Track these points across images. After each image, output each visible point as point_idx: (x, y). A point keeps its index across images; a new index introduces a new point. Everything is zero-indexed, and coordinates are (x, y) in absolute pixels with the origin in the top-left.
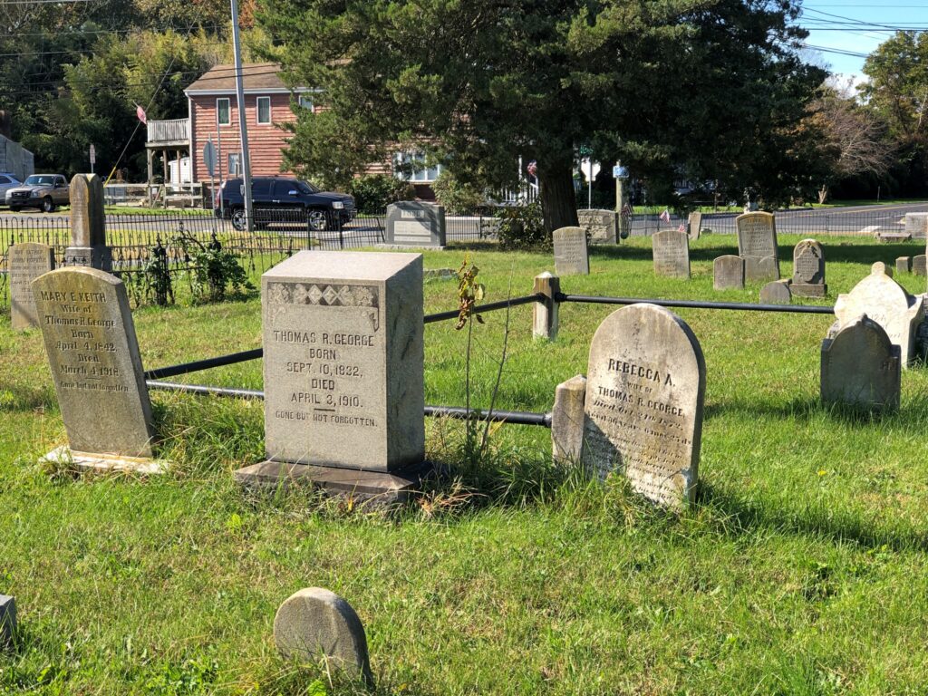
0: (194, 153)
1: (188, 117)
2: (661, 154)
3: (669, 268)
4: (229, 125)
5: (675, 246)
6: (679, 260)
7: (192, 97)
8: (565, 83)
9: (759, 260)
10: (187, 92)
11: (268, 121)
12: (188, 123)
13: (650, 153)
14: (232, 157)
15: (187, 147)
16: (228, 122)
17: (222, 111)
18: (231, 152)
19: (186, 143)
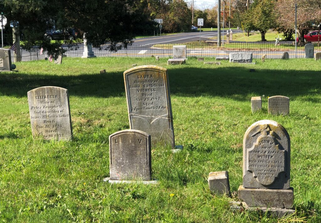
2: (35, 8)
3: (47, 129)
5: (54, 104)
6: (59, 119)
9: (151, 120)
13: (26, 7)
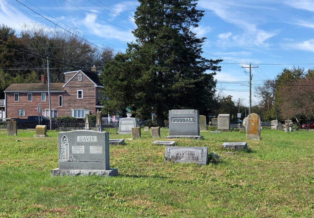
0: (6, 109)
1: (4, 99)
4: (18, 101)
7: (6, 93)
8: (169, 95)
10: (4, 91)
11: (31, 100)
12: (5, 100)
14: (19, 111)
15: (4, 107)
16: (18, 100)
17: (16, 97)
18: (19, 109)
19: (4, 106)
